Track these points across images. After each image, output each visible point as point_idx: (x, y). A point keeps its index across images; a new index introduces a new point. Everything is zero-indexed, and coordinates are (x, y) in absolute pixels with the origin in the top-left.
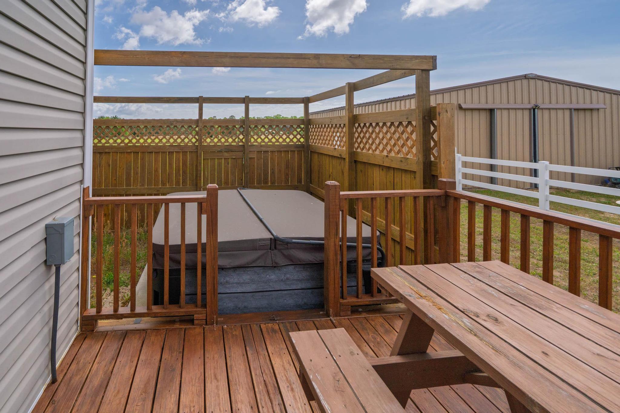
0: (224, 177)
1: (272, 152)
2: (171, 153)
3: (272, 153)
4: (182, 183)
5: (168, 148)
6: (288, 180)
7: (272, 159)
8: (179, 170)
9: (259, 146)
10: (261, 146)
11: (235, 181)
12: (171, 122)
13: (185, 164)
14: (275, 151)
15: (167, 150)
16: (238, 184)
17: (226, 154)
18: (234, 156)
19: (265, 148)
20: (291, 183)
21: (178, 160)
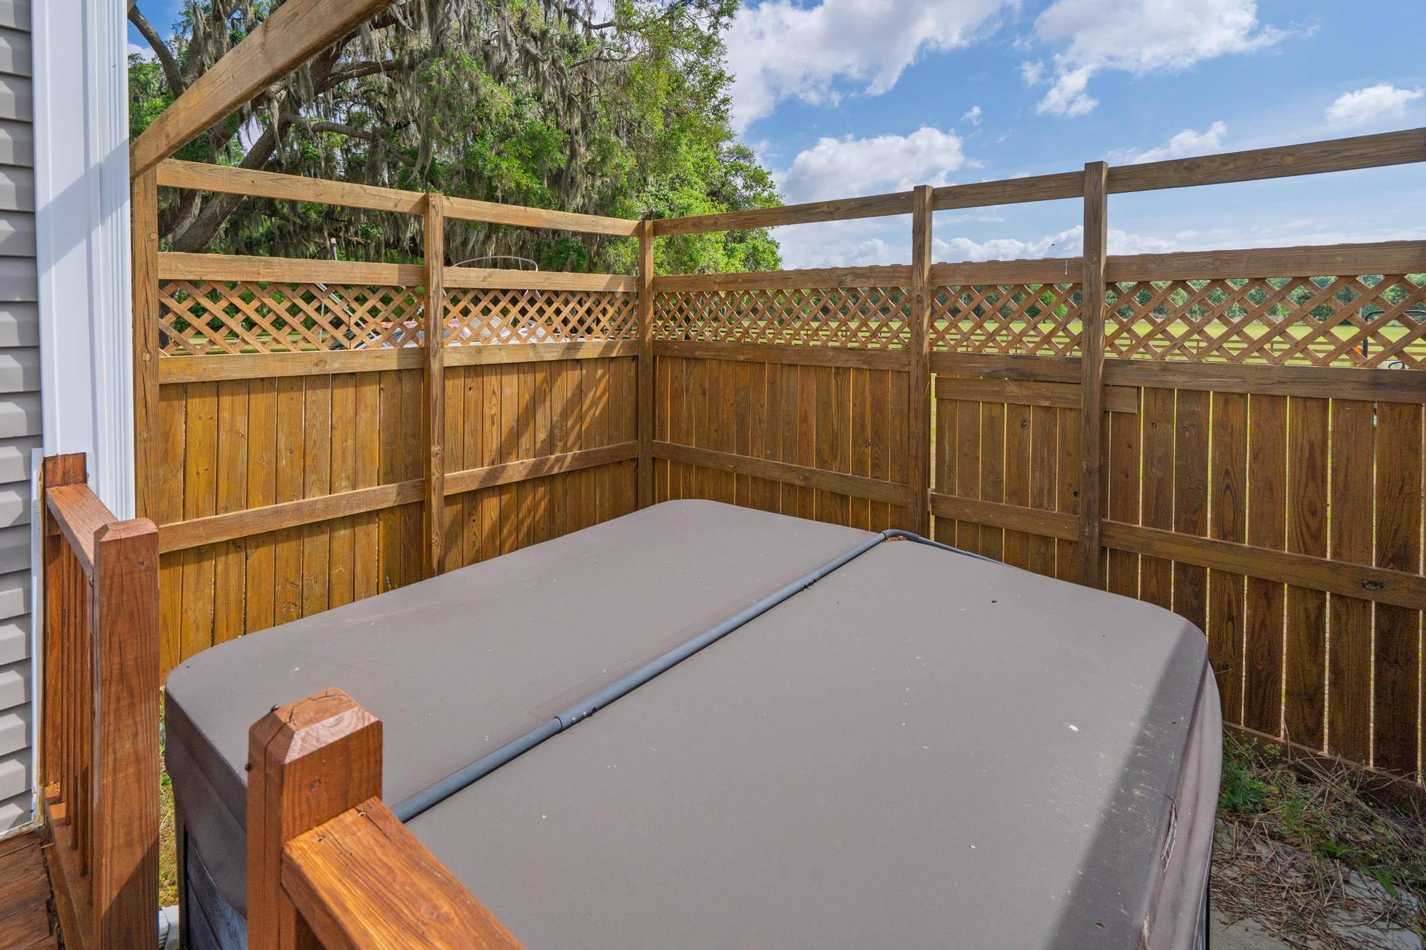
0: (1009, 473)
1: (1226, 398)
2: (841, 371)
3: (1226, 401)
4: (873, 467)
5: (832, 357)
6: (1318, 537)
7: (1220, 425)
8: (863, 426)
9: (1156, 368)
10: (1166, 368)
11: (1051, 492)
12: (838, 276)
13: (878, 406)
14: (1243, 396)
15: (830, 361)
16: (1063, 508)
17: (1013, 389)
18: (1047, 399)
19: (1184, 379)
20: (1334, 554)
21: (859, 393)
